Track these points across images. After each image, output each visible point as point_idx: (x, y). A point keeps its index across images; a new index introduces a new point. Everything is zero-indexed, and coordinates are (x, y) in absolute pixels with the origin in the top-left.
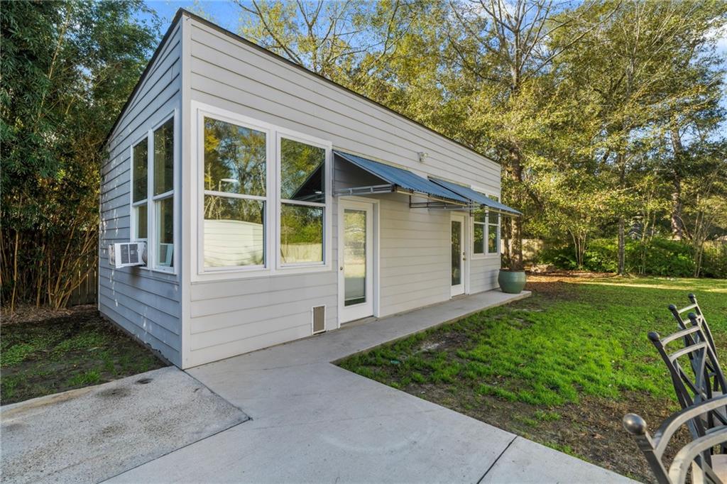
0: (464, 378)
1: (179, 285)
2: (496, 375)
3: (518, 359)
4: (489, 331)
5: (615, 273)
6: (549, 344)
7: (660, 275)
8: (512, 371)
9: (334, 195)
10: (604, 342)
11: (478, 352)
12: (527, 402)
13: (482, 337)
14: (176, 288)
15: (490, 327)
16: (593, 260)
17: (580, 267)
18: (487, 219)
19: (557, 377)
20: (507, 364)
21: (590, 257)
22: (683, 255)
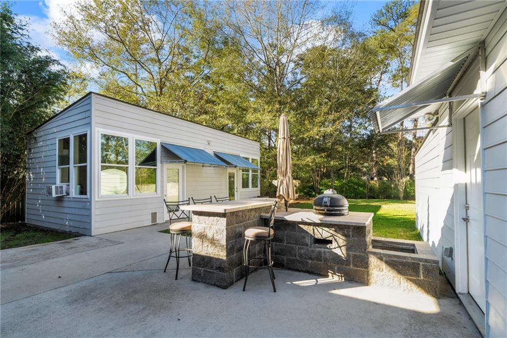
1: (90, 202)
9: (162, 162)
14: (88, 204)
18: (250, 171)
22: (361, 188)
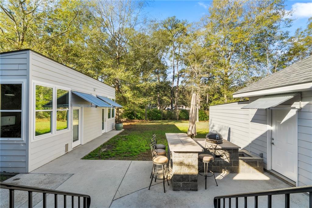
0: (117, 155)
1: (26, 144)
2: (124, 153)
3: (127, 148)
4: (117, 143)
5: (144, 120)
6: (132, 144)
7: (154, 120)
8: (127, 151)
9: (71, 105)
10: (143, 141)
11: (118, 148)
12: (131, 156)
13: (116, 145)
15: (117, 142)
16: (139, 116)
17: (135, 118)
19: (136, 150)
20: (125, 150)
21: (138, 115)
